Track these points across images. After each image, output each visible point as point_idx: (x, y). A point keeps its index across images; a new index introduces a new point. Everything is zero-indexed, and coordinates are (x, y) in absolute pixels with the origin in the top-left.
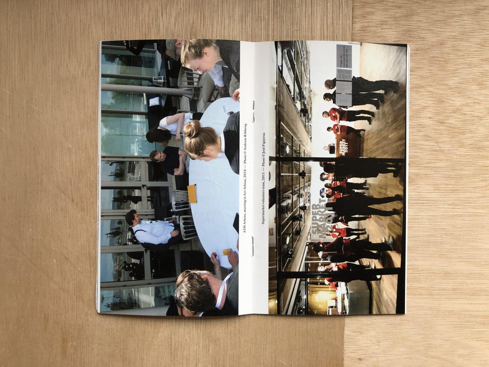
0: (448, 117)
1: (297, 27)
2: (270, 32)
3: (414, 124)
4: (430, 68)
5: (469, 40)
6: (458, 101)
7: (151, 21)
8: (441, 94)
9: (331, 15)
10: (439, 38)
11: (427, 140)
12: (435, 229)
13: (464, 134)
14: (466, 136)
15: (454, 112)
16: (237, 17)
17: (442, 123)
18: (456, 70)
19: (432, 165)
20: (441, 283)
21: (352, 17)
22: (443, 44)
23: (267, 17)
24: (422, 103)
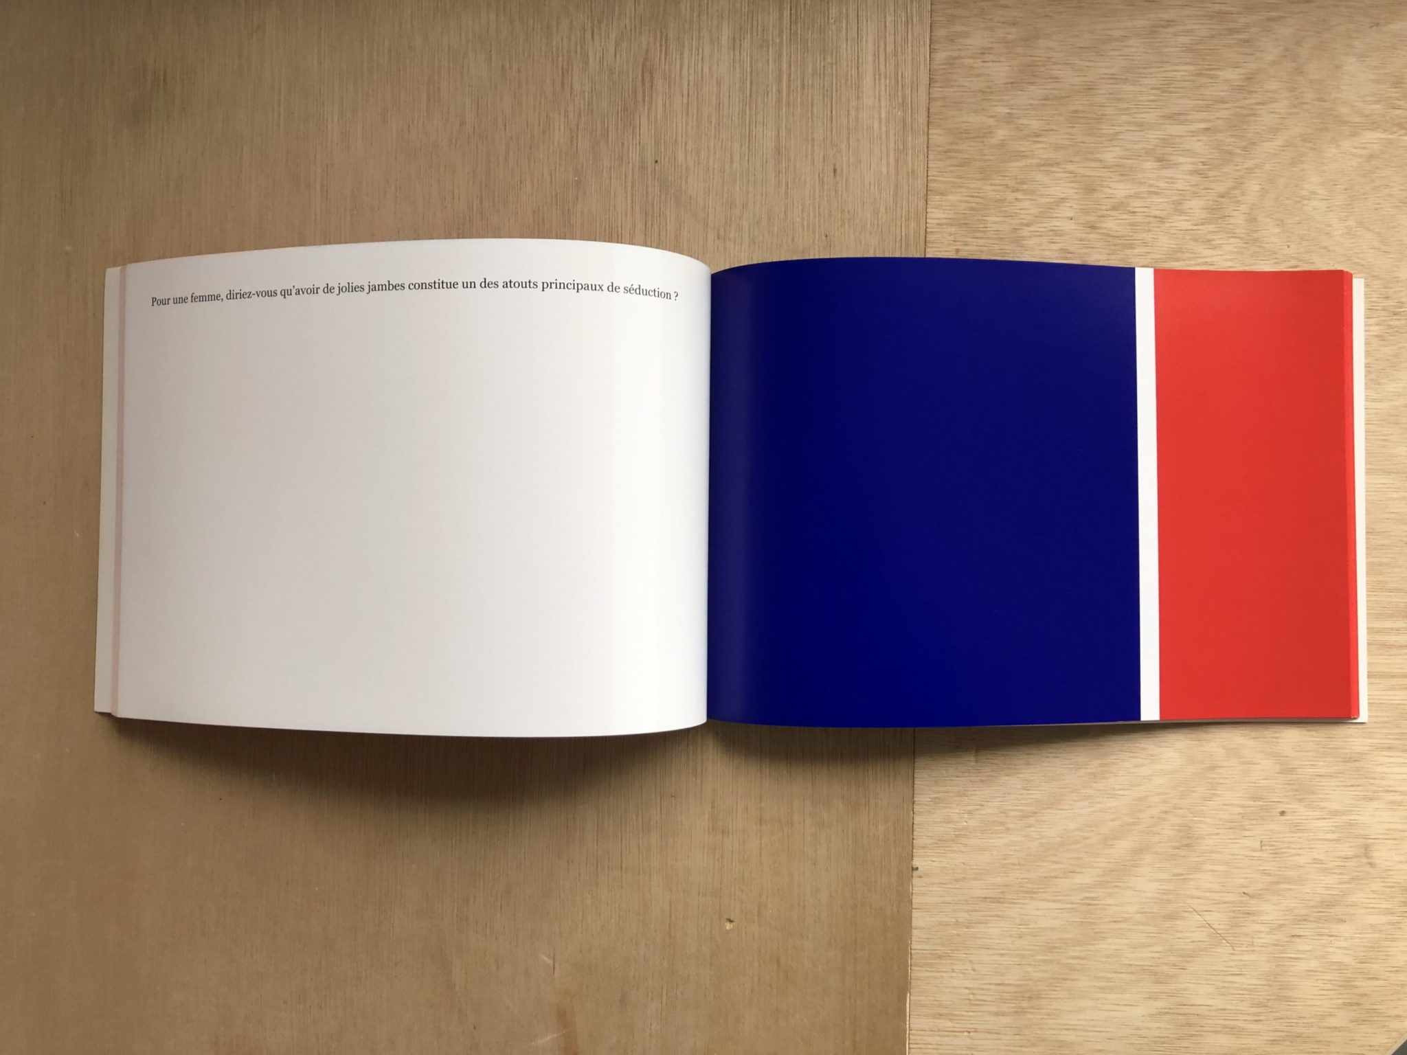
0: (1104, 217)
1: (832, 58)
2: (785, 66)
3: (1042, 229)
4: (1070, 130)
5: (1139, 81)
6: (1121, 190)
7: (573, 48)
8: (1089, 176)
9: (892, 37)
10: (1085, 79)
13: (1134, 248)
14: (1136, 251)
15: (1115, 208)
16: (725, 41)
17: (1093, 227)
18: (1117, 134)
21: (931, 40)
22: (1092, 89)
23: (778, 40)
24: (1058, 192)
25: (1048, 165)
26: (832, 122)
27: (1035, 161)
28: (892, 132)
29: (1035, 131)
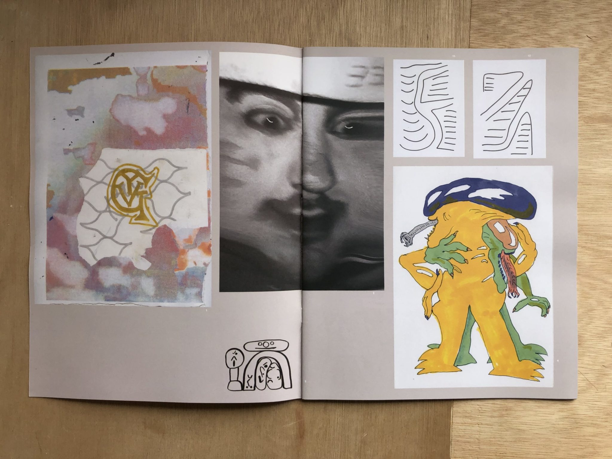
26: (427, 16)
28: (454, 20)
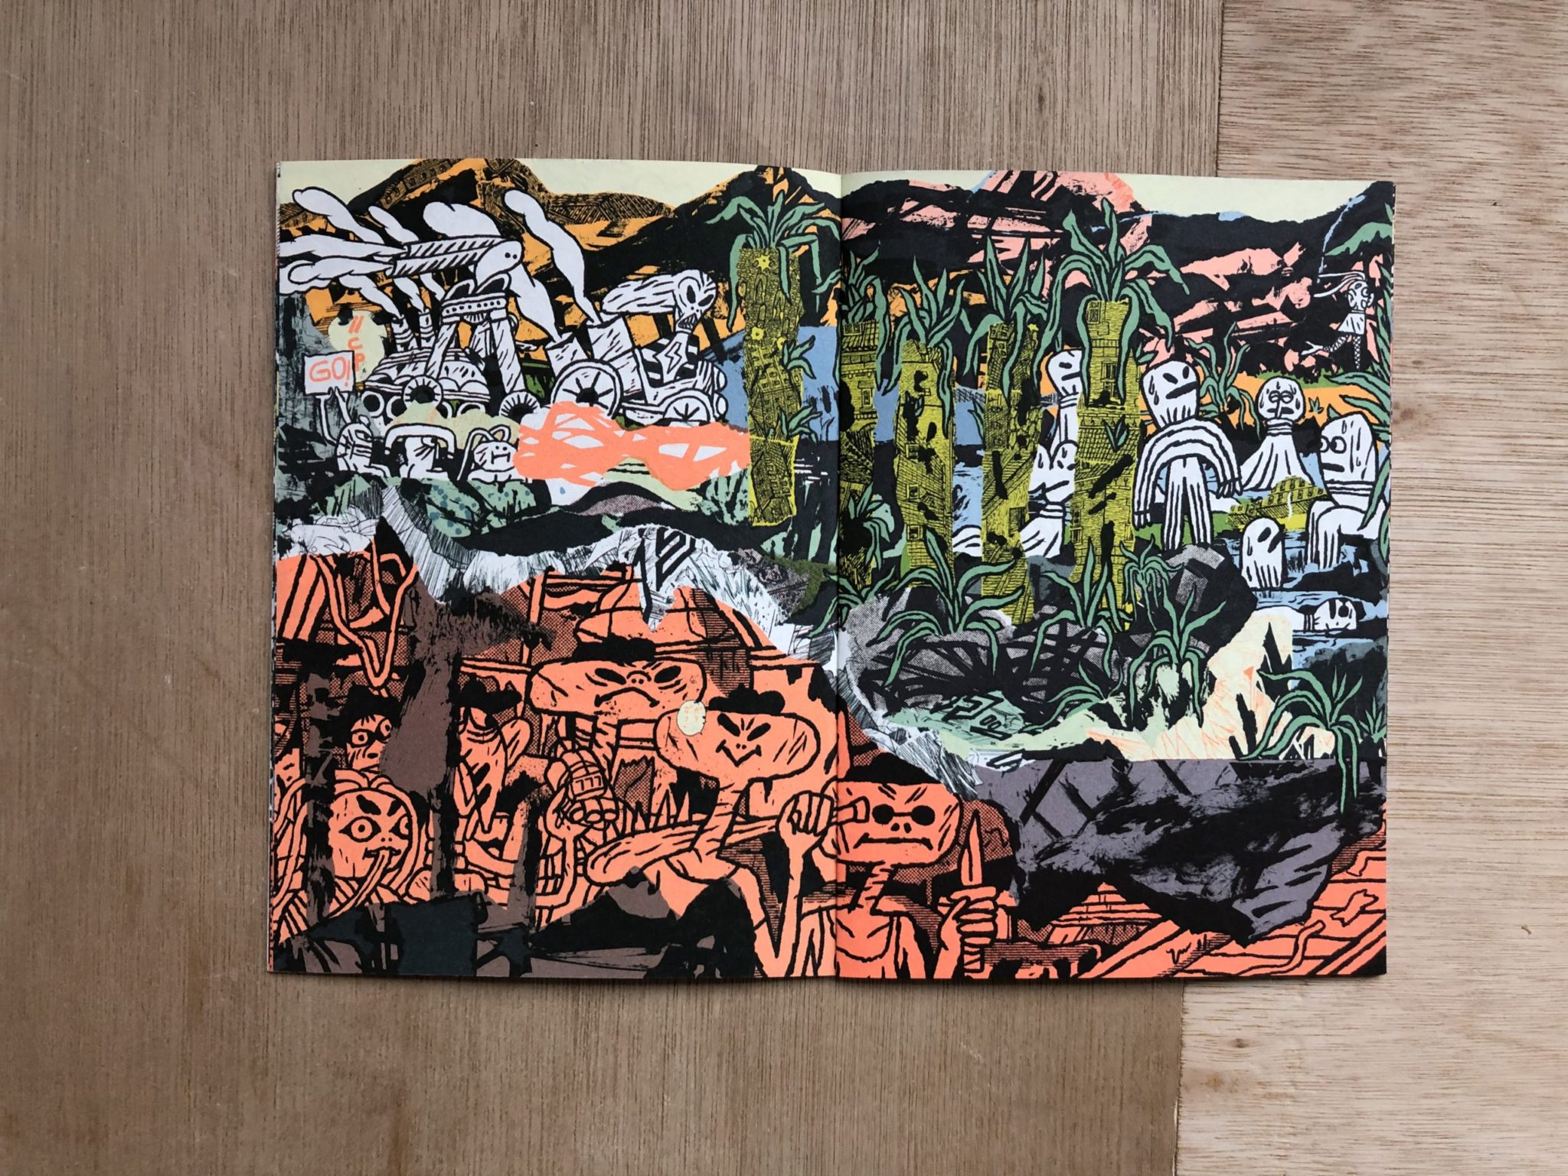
8: (1530, 122)
11: (1484, 281)
12: (1503, 589)
19: (1497, 367)
20: (1526, 780)
24: (1468, 150)
25: (1451, 97)
27: (1428, 89)
29: (1430, 29)
